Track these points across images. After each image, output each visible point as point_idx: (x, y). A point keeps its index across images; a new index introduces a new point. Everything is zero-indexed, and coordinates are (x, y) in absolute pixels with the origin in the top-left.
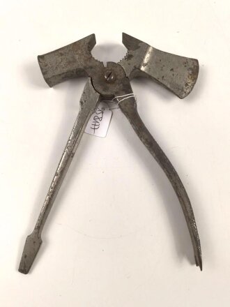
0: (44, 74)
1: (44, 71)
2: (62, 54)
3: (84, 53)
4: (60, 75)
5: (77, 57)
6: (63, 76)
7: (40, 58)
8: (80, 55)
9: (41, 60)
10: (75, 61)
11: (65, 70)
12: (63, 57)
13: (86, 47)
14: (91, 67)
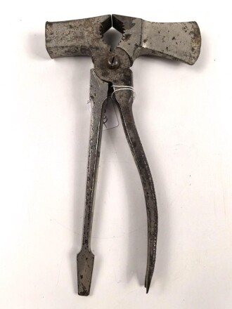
0: (47, 41)
1: (48, 39)
2: (71, 27)
3: (95, 31)
4: (63, 47)
5: (86, 33)
6: (66, 49)
7: (49, 24)
8: (90, 33)
9: (48, 27)
10: (82, 37)
11: (69, 44)
12: (72, 30)
13: (99, 26)
14: (97, 48)
